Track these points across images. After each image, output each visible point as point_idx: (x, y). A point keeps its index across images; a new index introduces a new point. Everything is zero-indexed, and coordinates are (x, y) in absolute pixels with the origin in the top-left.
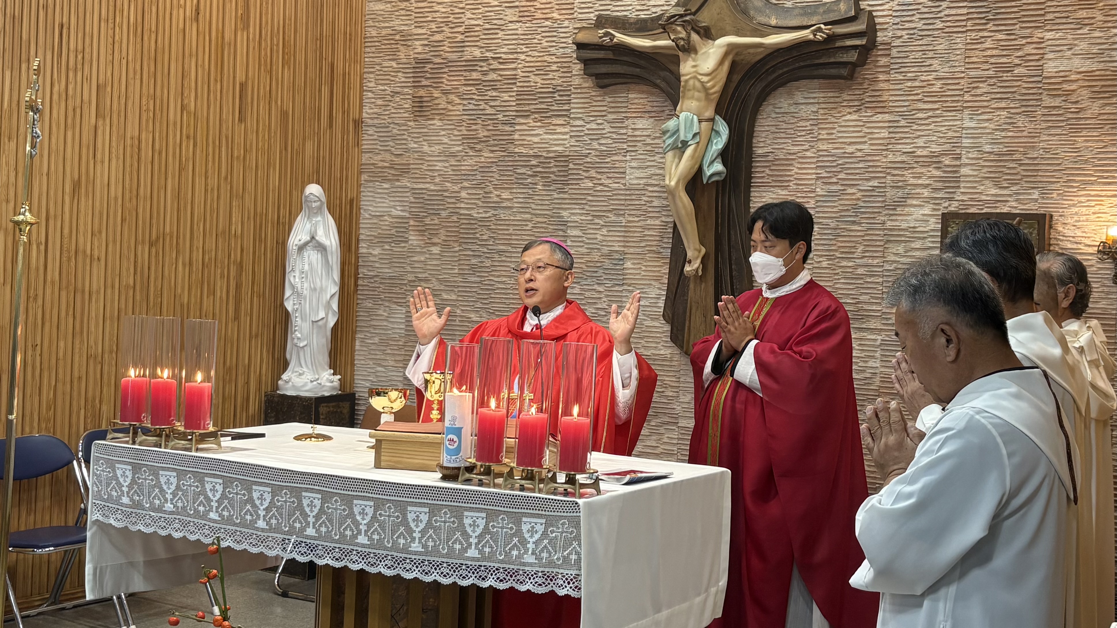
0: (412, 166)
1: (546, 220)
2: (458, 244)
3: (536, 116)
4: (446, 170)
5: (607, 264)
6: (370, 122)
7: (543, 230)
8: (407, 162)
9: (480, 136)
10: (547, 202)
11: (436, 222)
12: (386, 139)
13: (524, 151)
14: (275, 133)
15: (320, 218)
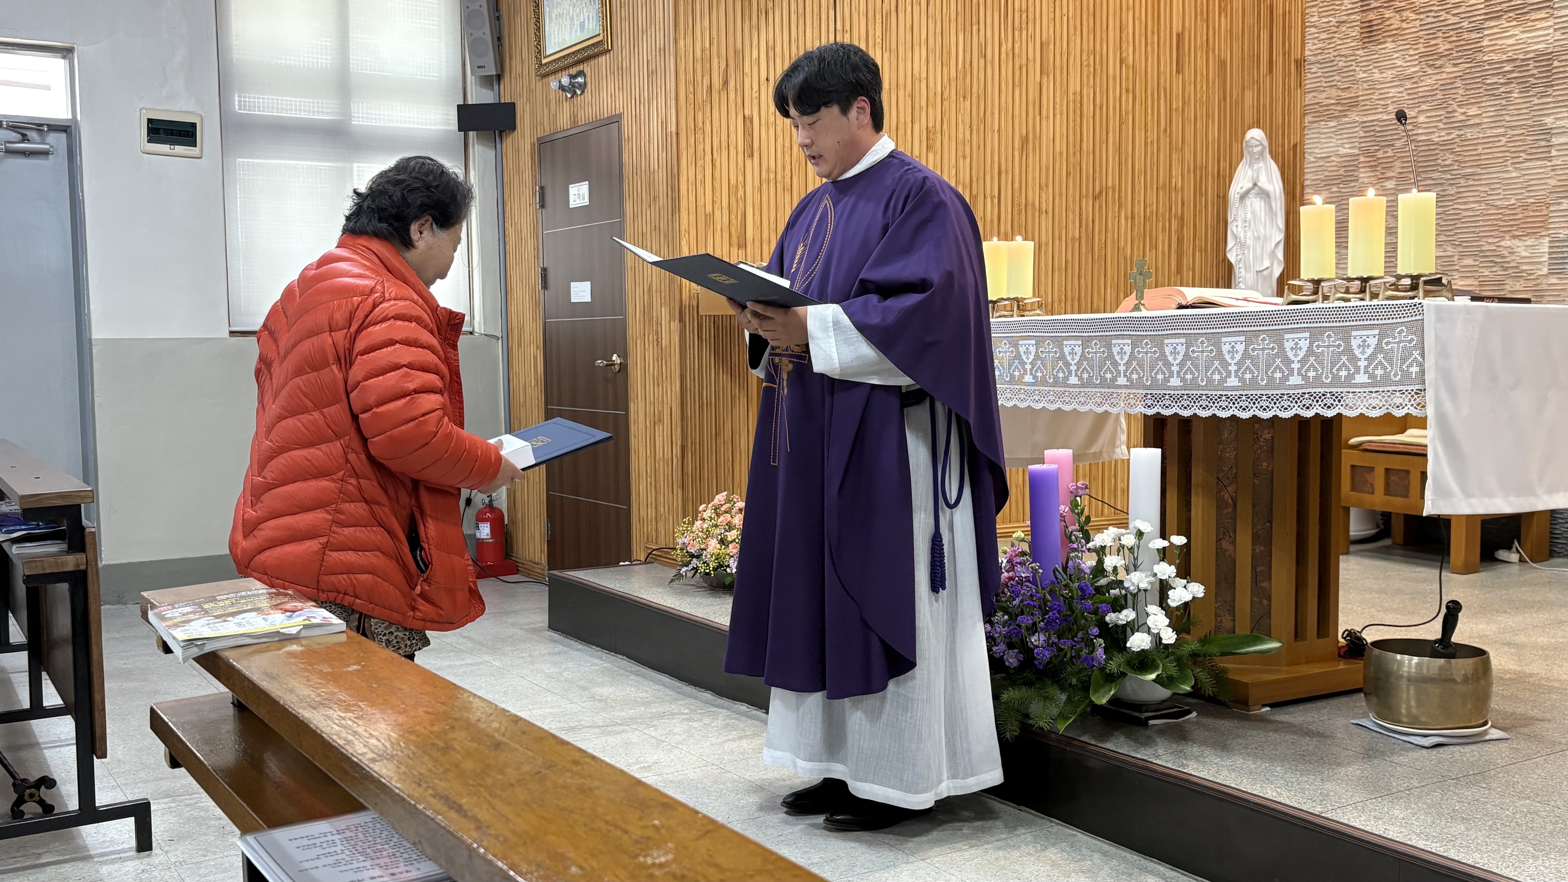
0: (1361, 98)
1: (1523, 131)
3: (1511, 15)
6: (1313, 59)
7: (1520, 144)
8: (1355, 95)
9: (1441, 50)
10: (1524, 111)
11: (1390, 154)
12: (1332, 74)
13: (1495, 57)
14: (1214, 83)
15: (1261, 164)
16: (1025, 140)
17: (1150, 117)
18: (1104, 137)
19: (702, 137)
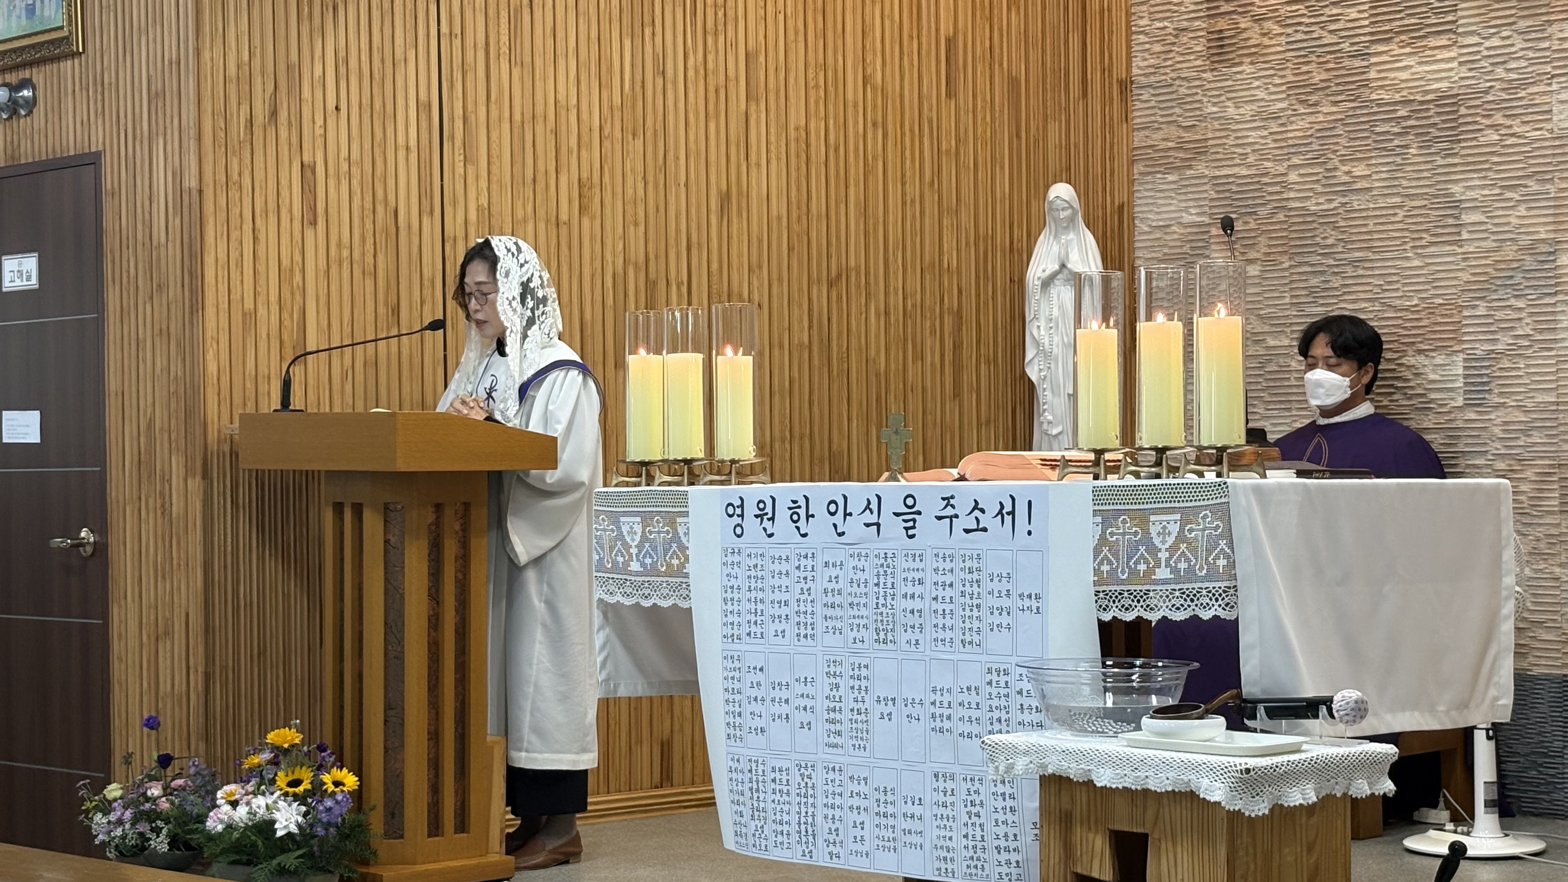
0: (1211, 142)
1: (1426, 202)
2: (1287, 257)
3: (1403, 37)
4: (1264, 142)
5: (1529, 262)
6: (1143, 80)
7: (1422, 220)
8: (1202, 137)
9: (1314, 81)
10: (1426, 174)
11: (1252, 225)
12: (1169, 104)
13: (1386, 96)
14: (1002, 111)
15: (1072, 236)
16: (725, 199)
17: (908, 162)
18: (843, 194)
19: (237, 196)
